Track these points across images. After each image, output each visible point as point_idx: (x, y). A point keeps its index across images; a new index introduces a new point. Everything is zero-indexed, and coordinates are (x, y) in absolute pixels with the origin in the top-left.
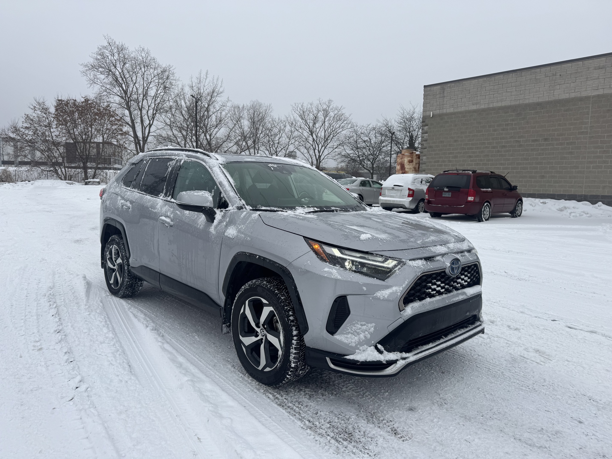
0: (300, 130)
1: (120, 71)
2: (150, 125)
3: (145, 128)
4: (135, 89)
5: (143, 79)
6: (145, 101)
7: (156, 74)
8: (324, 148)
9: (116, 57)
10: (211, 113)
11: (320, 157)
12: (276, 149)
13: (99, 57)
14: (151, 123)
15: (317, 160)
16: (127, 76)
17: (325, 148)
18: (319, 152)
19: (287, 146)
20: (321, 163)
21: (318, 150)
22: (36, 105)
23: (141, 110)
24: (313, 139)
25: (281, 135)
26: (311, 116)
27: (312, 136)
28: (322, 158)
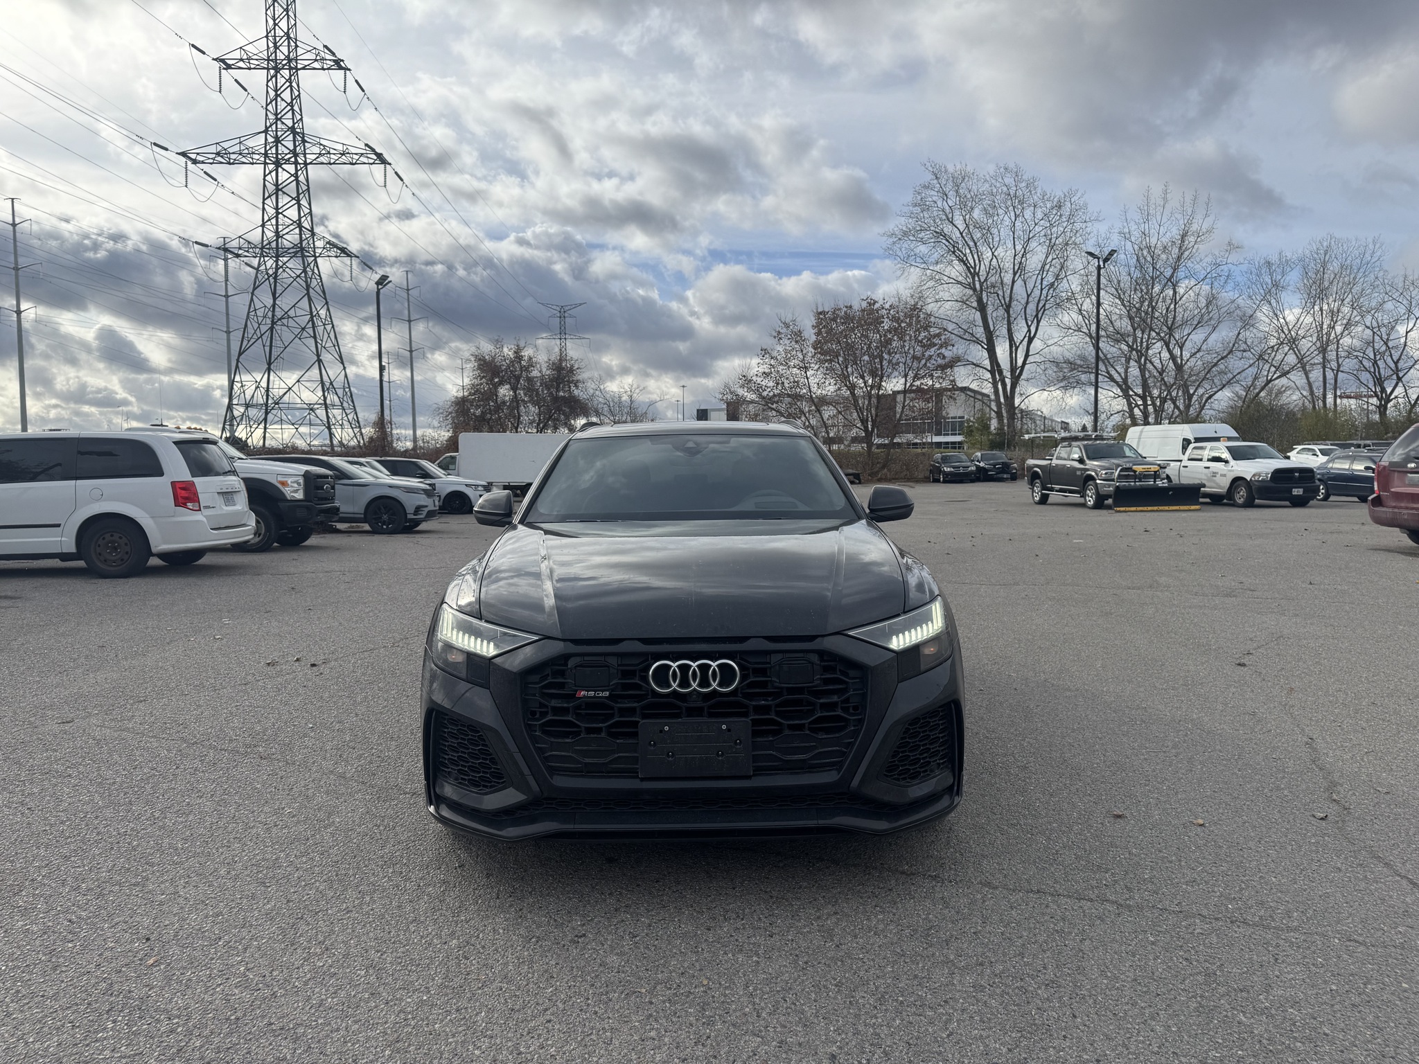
2: (1030, 340)
3: (1017, 348)
14: (1032, 335)
22: (780, 329)
23: (1008, 306)
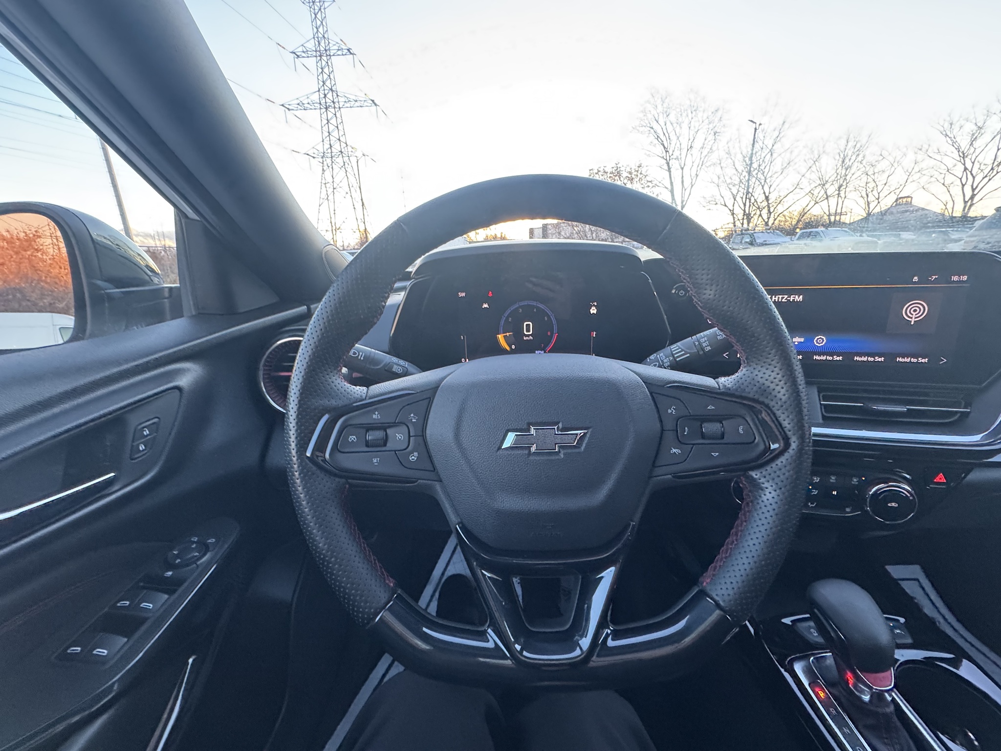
0: (938, 157)
1: (663, 124)
2: (692, 186)
3: (685, 190)
4: (678, 145)
5: (690, 128)
6: (689, 156)
7: (705, 117)
8: (986, 179)
9: (660, 108)
10: (775, 155)
11: (972, 198)
12: (879, 193)
13: (641, 115)
14: (693, 184)
15: (965, 202)
16: (670, 128)
17: (990, 180)
18: (973, 190)
19: (902, 186)
20: (973, 208)
21: (972, 186)
23: (682, 169)
24: (966, 169)
25: (893, 169)
26: (970, 127)
27: (964, 164)
28: (976, 199)
